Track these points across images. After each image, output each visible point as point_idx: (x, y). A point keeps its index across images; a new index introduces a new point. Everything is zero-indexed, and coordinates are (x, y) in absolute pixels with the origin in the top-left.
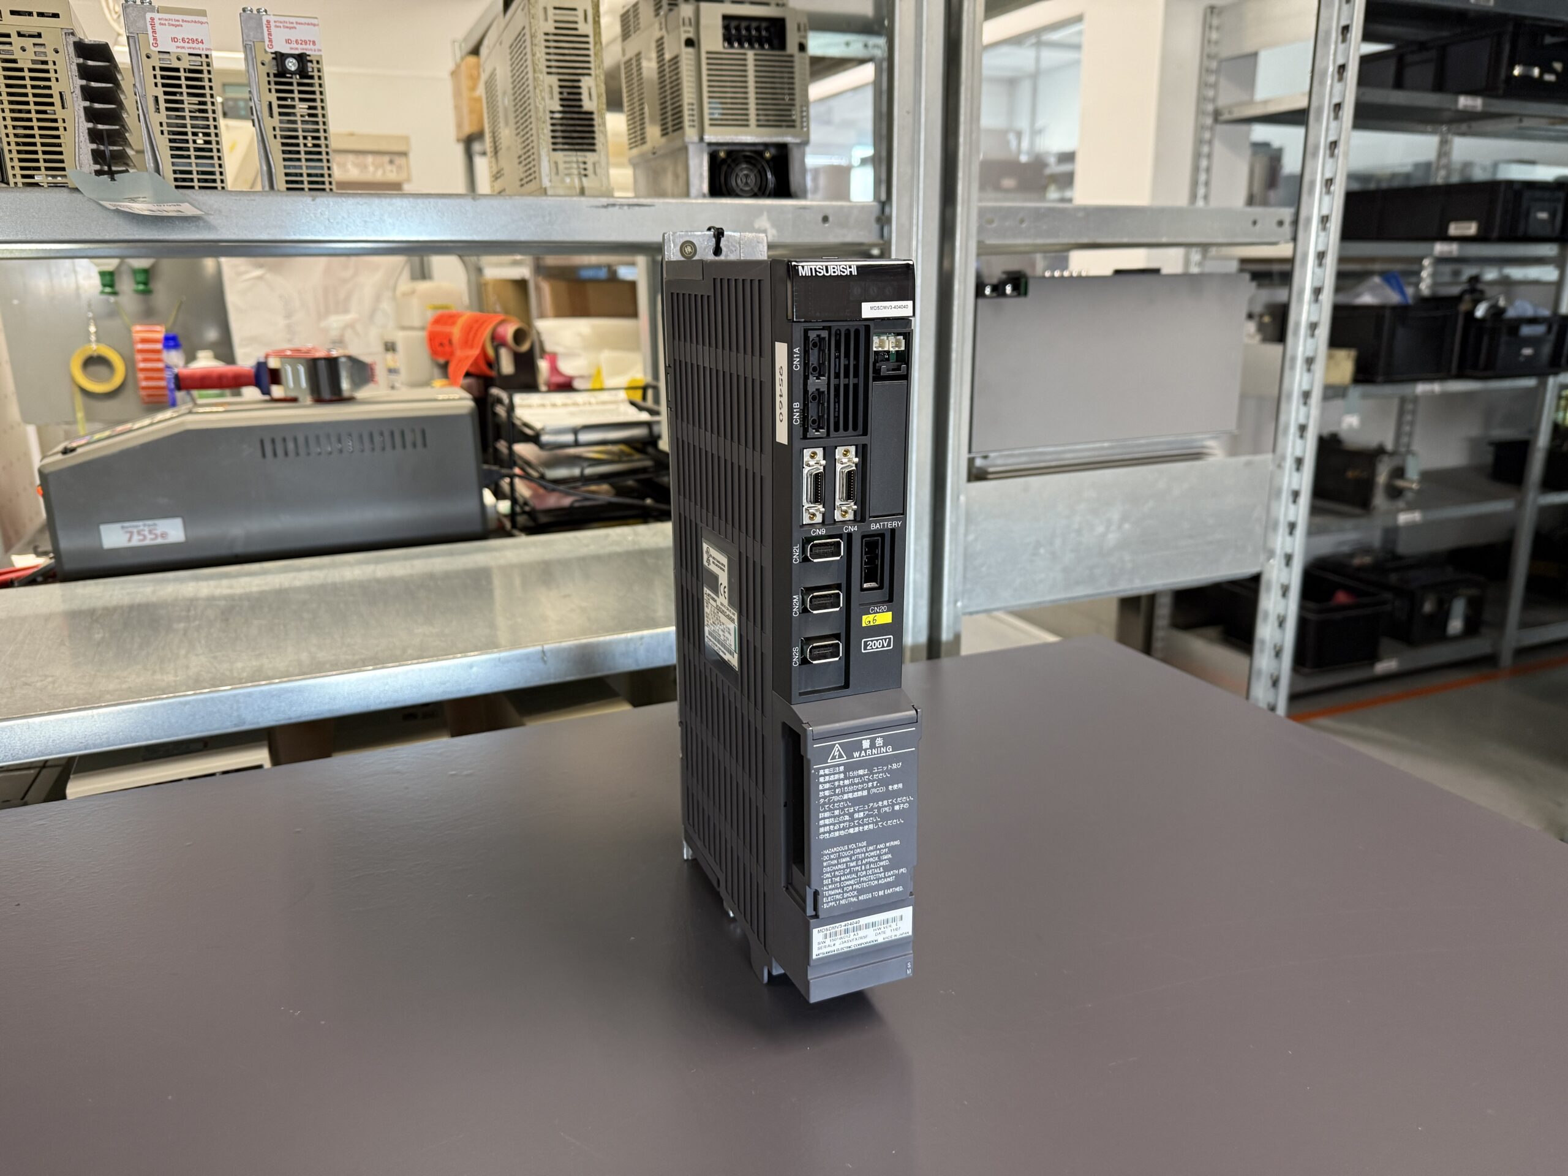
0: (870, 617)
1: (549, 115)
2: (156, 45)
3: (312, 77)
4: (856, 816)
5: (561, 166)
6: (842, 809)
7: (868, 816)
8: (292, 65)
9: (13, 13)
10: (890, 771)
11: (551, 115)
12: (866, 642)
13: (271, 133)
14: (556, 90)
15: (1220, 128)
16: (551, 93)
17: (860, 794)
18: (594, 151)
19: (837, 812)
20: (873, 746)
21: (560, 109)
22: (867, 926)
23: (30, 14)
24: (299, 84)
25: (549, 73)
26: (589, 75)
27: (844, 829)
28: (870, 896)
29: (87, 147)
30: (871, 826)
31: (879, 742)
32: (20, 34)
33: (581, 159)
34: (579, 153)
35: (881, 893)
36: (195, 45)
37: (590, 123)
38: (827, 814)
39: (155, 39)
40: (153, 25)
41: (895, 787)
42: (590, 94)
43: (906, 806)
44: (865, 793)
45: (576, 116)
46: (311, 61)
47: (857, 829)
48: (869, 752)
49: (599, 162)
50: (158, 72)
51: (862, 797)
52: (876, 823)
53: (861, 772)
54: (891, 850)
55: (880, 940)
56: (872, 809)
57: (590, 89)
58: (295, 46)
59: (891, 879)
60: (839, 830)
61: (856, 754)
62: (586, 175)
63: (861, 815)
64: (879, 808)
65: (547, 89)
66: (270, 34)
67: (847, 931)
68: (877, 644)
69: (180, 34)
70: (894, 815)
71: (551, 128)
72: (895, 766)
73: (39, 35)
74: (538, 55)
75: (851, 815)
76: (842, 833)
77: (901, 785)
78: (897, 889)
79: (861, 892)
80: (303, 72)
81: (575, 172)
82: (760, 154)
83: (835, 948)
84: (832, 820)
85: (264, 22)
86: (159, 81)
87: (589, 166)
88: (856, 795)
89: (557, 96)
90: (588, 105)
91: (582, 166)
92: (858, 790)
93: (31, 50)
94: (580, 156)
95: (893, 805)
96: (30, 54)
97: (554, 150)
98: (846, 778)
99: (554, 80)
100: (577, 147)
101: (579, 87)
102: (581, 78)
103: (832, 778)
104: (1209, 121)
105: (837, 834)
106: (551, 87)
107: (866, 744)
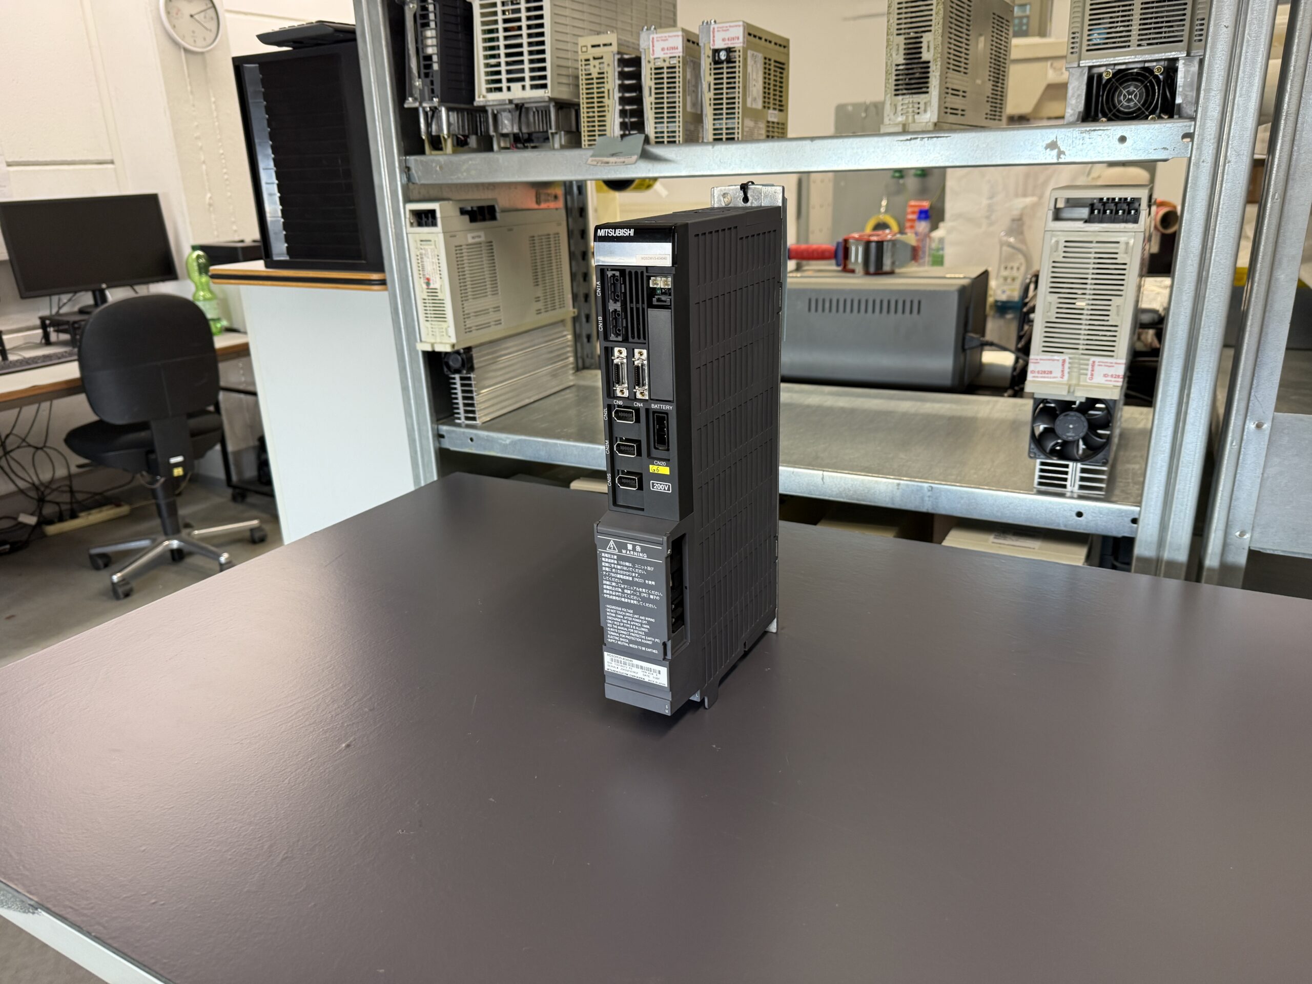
0: (655, 467)
1: (894, 68)
2: (653, 54)
3: (735, 62)
4: (626, 591)
5: (900, 107)
6: (617, 583)
7: (633, 594)
8: (723, 56)
9: (593, 46)
10: (646, 570)
11: (896, 68)
12: (653, 483)
13: (708, 102)
14: (902, 47)
16: (898, 50)
17: (627, 578)
18: (925, 93)
19: (614, 584)
20: (634, 549)
21: (904, 62)
22: (637, 666)
23: (599, 46)
24: (728, 68)
25: (898, 35)
26: (929, 31)
27: (618, 596)
28: (636, 647)
29: (618, 120)
30: (635, 602)
31: (638, 548)
32: (594, 58)
33: (916, 101)
34: (915, 96)
35: (644, 649)
36: (673, 51)
37: (926, 70)
38: (608, 583)
39: (653, 51)
40: (653, 42)
41: (650, 582)
42: (928, 47)
43: (658, 598)
44: (631, 579)
45: (915, 66)
46: (735, 51)
47: (626, 600)
48: (632, 552)
49: (930, 101)
50: (653, 71)
51: (628, 580)
52: (639, 601)
53: (627, 564)
54: (649, 623)
55: (647, 680)
56: (635, 591)
57: (928, 42)
58: (727, 42)
59: (650, 643)
60: (615, 595)
61: (624, 551)
62: (918, 113)
63: (629, 592)
64: (640, 593)
65: (895, 47)
66: (714, 37)
67: (625, 664)
68: (661, 487)
69: (666, 45)
70: (648, 600)
71: (895, 78)
72: (649, 568)
73: (602, 58)
74: (891, 21)
75: (623, 589)
76: (617, 598)
77: (653, 583)
78: (654, 651)
79: (631, 642)
80: (729, 60)
81: (910, 110)
83: (617, 670)
84: (611, 588)
85: (712, 29)
86: (653, 76)
87: (922, 106)
88: (625, 577)
89: (902, 52)
90: (926, 56)
91: (917, 106)
92: (626, 575)
93: (598, 66)
94: (917, 98)
95: (649, 594)
96: (597, 70)
97: (896, 95)
98: (618, 564)
99: (901, 40)
100: (913, 91)
101: (921, 42)
102: (923, 34)
103: (610, 561)
105: (614, 598)
106: (898, 45)
107: (630, 547)
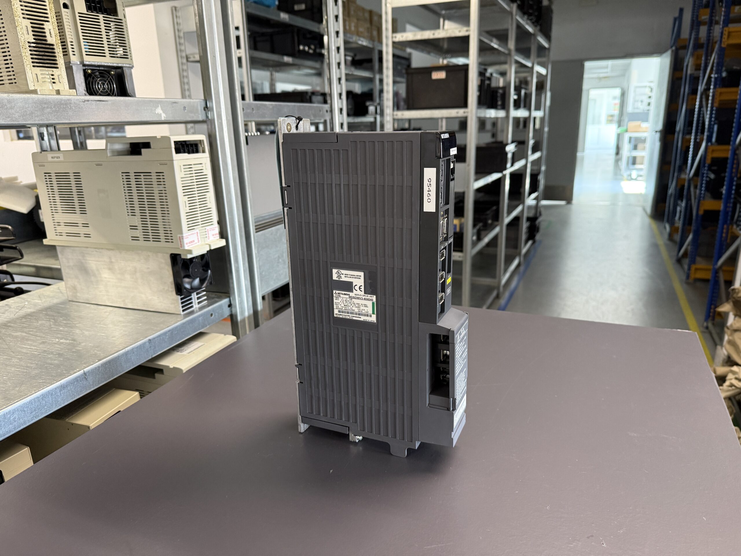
5: (40, 77)
11: (29, 44)
14: (30, 29)
15: (189, 64)
16: (27, 30)
18: (57, 68)
21: (34, 41)
25: (24, 18)
26: (48, 21)
33: (51, 73)
34: (49, 69)
37: (53, 51)
42: (50, 33)
45: (44, 46)
49: (61, 74)
57: (50, 30)
62: (54, 83)
65: (25, 28)
71: (30, 52)
74: (16, 5)
81: (48, 80)
82: (109, 72)
87: (56, 77)
89: (31, 33)
90: (50, 40)
91: (52, 77)
94: (50, 71)
97: (34, 66)
99: (28, 23)
100: (47, 65)
101: (43, 29)
102: (44, 23)
104: (185, 61)
106: (27, 27)
